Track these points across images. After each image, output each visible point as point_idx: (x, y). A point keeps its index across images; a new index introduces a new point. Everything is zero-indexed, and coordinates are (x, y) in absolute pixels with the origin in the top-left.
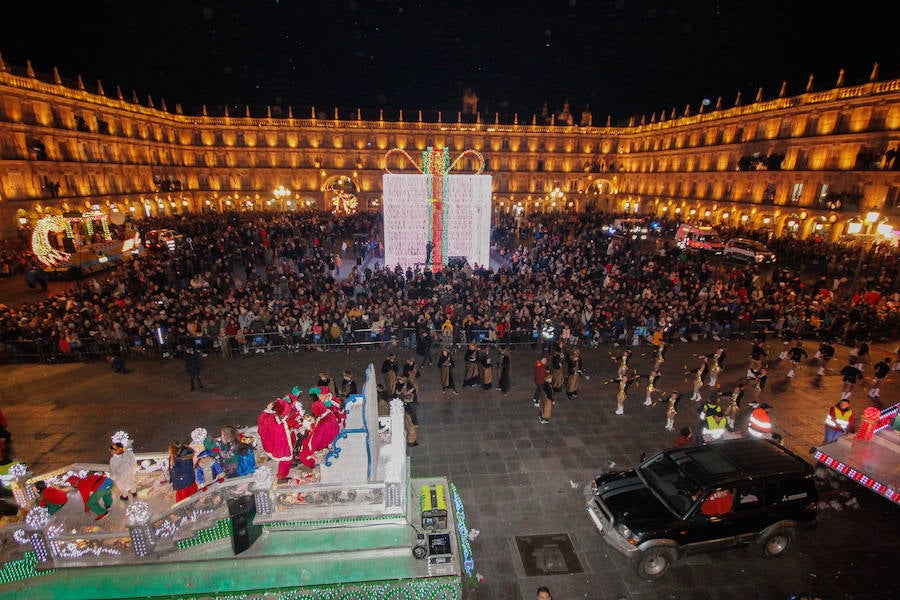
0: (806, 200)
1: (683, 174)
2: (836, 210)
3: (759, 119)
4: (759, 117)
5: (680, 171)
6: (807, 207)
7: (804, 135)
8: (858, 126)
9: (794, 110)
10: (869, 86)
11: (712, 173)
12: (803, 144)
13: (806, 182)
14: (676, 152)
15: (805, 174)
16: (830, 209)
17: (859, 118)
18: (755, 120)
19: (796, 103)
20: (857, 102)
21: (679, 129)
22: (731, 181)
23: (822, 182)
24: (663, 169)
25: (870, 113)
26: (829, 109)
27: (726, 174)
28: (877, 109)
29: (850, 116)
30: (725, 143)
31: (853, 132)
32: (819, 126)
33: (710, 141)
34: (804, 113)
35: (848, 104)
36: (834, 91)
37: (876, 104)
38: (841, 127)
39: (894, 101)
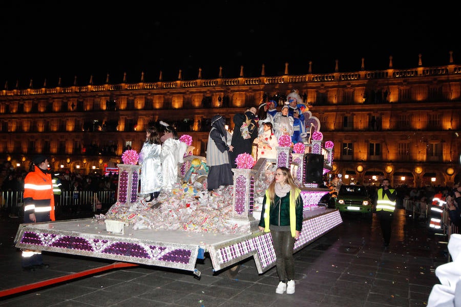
1: (35, 134)
3: (94, 96)
4: (94, 95)
5: (30, 131)
7: (126, 109)
8: (157, 106)
9: (118, 93)
10: (159, 83)
11: (62, 134)
12: (127, 115)
14: (25, 116)
15: (132, 134)
17: (157, 101)
18: (91, 96)
19: (118, 88)
20: (155, 92)
21: (25, 98)
24: (13, 130)
25: (162, 99)
26: (140, 94)
27: (74, 134)
28: (166, 97)
29: (152, 100)
30: (70, 111)
31: (156, 109)
32: (136, 104)
33: (57, 109)
34: (124, 95)
35: (149, 93)
36: (141, 84)
37: (165, 94)
38: (149, 106)
39: (174, 93)
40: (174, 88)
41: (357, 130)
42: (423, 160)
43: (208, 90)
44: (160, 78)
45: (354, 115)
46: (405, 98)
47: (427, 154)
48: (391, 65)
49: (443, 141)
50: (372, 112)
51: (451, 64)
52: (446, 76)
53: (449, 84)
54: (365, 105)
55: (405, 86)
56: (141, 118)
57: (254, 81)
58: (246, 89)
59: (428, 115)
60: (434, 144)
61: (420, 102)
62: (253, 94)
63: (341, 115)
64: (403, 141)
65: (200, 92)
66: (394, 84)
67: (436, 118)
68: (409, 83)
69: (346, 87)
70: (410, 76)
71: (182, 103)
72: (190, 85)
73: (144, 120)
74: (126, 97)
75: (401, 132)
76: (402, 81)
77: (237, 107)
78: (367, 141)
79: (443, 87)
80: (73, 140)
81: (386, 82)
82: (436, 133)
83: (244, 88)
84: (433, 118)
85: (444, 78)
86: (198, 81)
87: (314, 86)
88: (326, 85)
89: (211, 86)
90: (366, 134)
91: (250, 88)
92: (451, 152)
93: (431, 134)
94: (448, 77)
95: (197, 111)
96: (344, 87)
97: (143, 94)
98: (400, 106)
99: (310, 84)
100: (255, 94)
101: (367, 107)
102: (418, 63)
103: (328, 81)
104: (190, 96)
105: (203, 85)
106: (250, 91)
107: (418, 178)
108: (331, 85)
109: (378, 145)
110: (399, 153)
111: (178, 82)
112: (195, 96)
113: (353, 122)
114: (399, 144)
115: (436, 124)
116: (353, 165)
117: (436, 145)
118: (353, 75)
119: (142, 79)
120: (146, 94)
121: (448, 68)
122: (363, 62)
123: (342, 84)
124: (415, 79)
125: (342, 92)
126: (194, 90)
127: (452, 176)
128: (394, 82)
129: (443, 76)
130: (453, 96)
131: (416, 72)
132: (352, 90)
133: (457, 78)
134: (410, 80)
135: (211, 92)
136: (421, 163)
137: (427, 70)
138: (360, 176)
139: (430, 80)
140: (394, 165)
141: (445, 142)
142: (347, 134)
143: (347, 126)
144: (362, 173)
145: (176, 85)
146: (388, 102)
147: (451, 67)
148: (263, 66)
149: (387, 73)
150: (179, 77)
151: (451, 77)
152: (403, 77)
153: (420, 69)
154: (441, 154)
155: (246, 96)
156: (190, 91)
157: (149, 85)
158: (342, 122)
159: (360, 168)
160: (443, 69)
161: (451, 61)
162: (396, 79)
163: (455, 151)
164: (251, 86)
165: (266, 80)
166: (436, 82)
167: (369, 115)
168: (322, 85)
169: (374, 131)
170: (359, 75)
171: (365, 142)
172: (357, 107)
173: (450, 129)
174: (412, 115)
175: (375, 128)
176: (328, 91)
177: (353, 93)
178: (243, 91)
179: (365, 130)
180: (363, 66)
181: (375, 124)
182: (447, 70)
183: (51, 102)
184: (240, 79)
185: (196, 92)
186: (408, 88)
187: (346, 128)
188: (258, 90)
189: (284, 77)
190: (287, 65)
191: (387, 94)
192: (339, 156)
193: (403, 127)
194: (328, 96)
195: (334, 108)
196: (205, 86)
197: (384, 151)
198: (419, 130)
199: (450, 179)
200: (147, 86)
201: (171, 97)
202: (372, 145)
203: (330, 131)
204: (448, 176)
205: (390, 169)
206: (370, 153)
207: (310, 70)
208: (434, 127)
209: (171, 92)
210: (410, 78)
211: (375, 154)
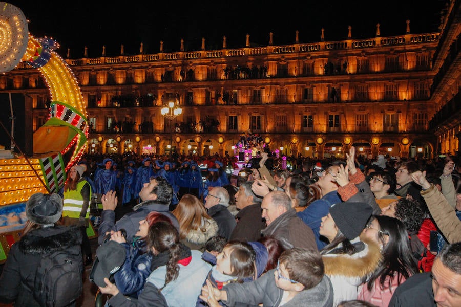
0: (100, 128)
2: (120, 133)
6: (102, 133)
8: (120, 81)
10: (121, 57)
12: (90, 91)
13: (97, 117)
15: (96, 110)
16: (116, 133)
17: (120, 76)
19: (80, 63)
20: (117, 66)
22: (43, 117)
23: (108, 116)
25: (125, 74)
26: (101, 69)
27: (37, 111)
28: (129, 72)
29: (115, 75)
30: (32, 88)
31: (118, 85)
32: (98, 79)
33: (18, 86)
34: (87, 70)
35: (111, 67)
36: (103, 58)
37: (127, 68)
38: (111, 81)
39: (136, 68)
40: (135, 62)
41: (317, 102)
42: (379, 131)
43: (170, 64)
44: (122, 52)
45: (313, 87)
46: (364, 69)
47: (384, 125)
48: (350, 35)
49: (399, 112)
50: (331, 84)
51: (408, 33)
52: (403, 46)
53: (406, 54)
54: (325, 77)
55: (363, 57)
56: (104, 93)
57: (215, 53)
58: (208, 62)
59: (385, 85)
60: (390, 114)
61: (377, 73)
62: (214, 67)
63: (302, 87)
64: (361, 113)
65: (162, 66)
66: (353, 55)
67: (393, 89)
68: (367, 54)
69: (306, 59)
70: (369, 47)
71: (144, 78)
72: (151, 59)
73: (107, 96)
74: (88, 72)
75: (359, 103)
76: (361, 52)
77: (199, 81)
78: (326, 113)
79: (400, 58)
80: (37, 117)
81: (345, 53)
82: (393, 104)
83: (206, 61)
84: (390, 89)
85: (400, 48)
86: (160, 55)
87: (275, 58)
88: (286, 57)
89: (172, 60)
90: (325, 106)
91: (212, 61)
92: (406, 122)
93: (387, 104)
94: (404, 47)
95: (160, 86)
96: (304, 58)
97: (105, 69)
98: (358, 77)
99: (271, 56)
100: (217, 67)
101: (327, 79)
102: (376, 33)
103: (289, 53)
104: (152, 71)
105: (165, 59)
106: (211, 64)
107: (375, 148)
108: (291, 57)
109: (337, 117)
110: (357, 124)
111: (140, 56)
112: (157, 70)
113: (313, 95)
114: (358, 115)
115: (393, 94)
116: (313, 137)
117: (392, 115)
118: (313, 46)
119: (103, 53)
120: (108, 69)
121: (405, 38)
122: (323, 33)
123: (302, 55)
124: (373, 50)
125: (302, 64)
126: (156, 64)
127: (407, 146)
128: (353, 52)
129: (400, 46)
130: (409, 66)
131: (375, 42)
132: (312, 62)
133: (413, 48)
134: (369, 50)
135: (173, 66)
136: (378, 134)
137: (385, 40)
138: (320, 148)
139: (387, 50)
140: (352, 136)
141: (400, 112)
142: (307, 106)
143: (307, 99)
144: (322, 145)
145: (138, 58)
146: (347, 74)
147: (408, 37)
148: (225, 38)
149: (346, 44)
150: (141, 51)
151: (408, 47)
152: (362, 47)
153: (378, 40)
154: (397, 124)
155: (208, 69)
156: (152, 65)
157: (111, 60)
158: (302, 95)
159: (320, 140)
160: (400, 39)
161: (408, 30)
162: (355, 50)
163: (410, 122)
164: (213, 59)
165: (227, 53)
166: (392, 52)
167: (329, 86)
168: (283, 57)
169: (333, 102)
170: (319, 46)
171: (325, 114)
172: (316, 79)
173: (405, 99)
174: (370, 86)
175: (335, 99)
176: (288, 63)
177: (313, 64)
178: (204, 64)
179: (325, 102)
180: (322, 37)
181: (334, 96)
182: (404, 40)
183: (11, 78)
184: (201, 52)
185: (158, 66)
186: (366, 58)
187: (306, 100)
188: (219, 63)
189: (246, 49)
190: (248, 36)
191: (346, 66)
192: (300, 128)
193: (361, 98)
194: (289, 68)
195: (294, 80)
196: (167, 60)
197: (343, 122)
198: (376, 101)
199: (405, 149)
200: (109, 60)
201: (133, 72)
202: (331, 117)
203: (291, 104)
204: (403, 146)
205: (348, 140)
206: (330, 125)
207: (271, 41)
208: (390, 97)
209: (133, 66)
210: (368, 49)
211: (334, 126)
